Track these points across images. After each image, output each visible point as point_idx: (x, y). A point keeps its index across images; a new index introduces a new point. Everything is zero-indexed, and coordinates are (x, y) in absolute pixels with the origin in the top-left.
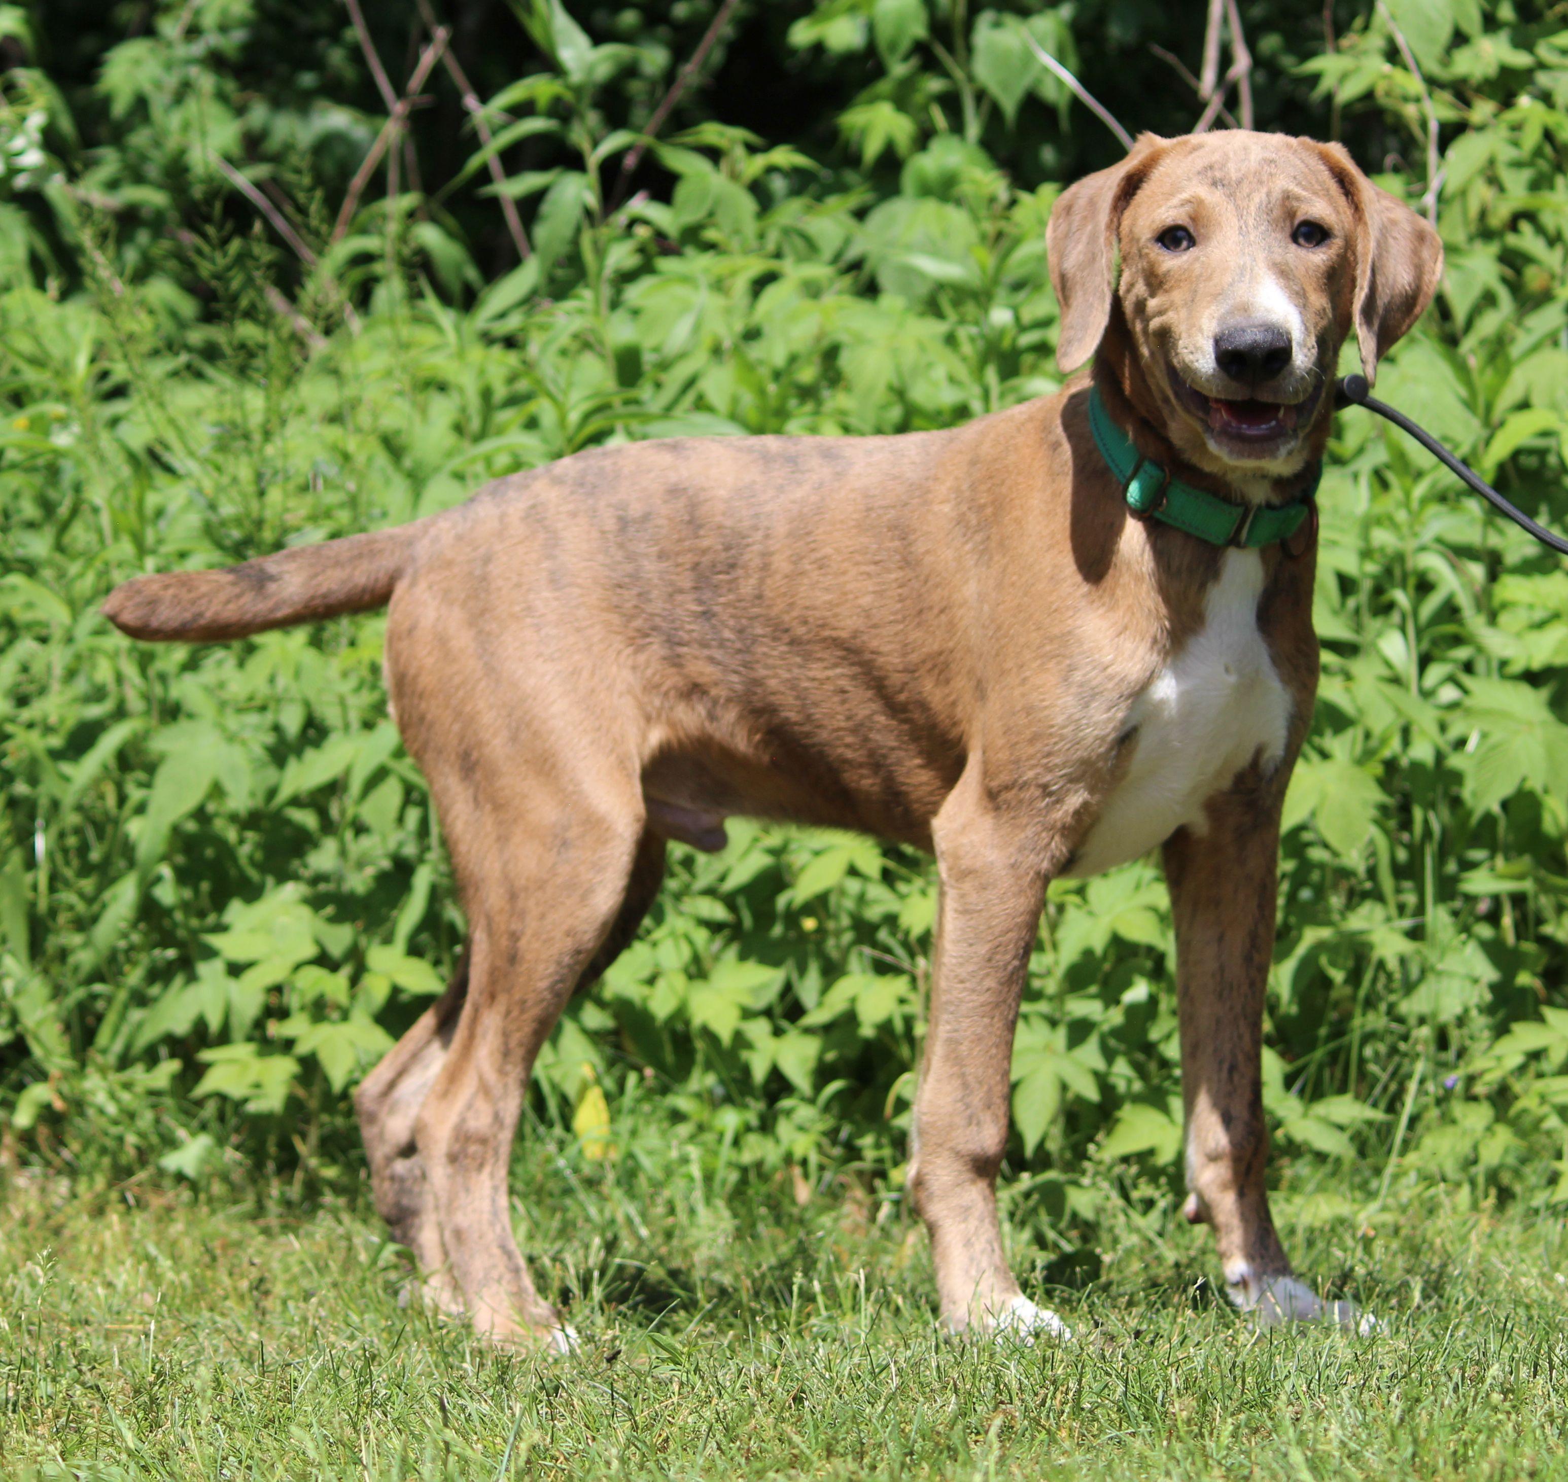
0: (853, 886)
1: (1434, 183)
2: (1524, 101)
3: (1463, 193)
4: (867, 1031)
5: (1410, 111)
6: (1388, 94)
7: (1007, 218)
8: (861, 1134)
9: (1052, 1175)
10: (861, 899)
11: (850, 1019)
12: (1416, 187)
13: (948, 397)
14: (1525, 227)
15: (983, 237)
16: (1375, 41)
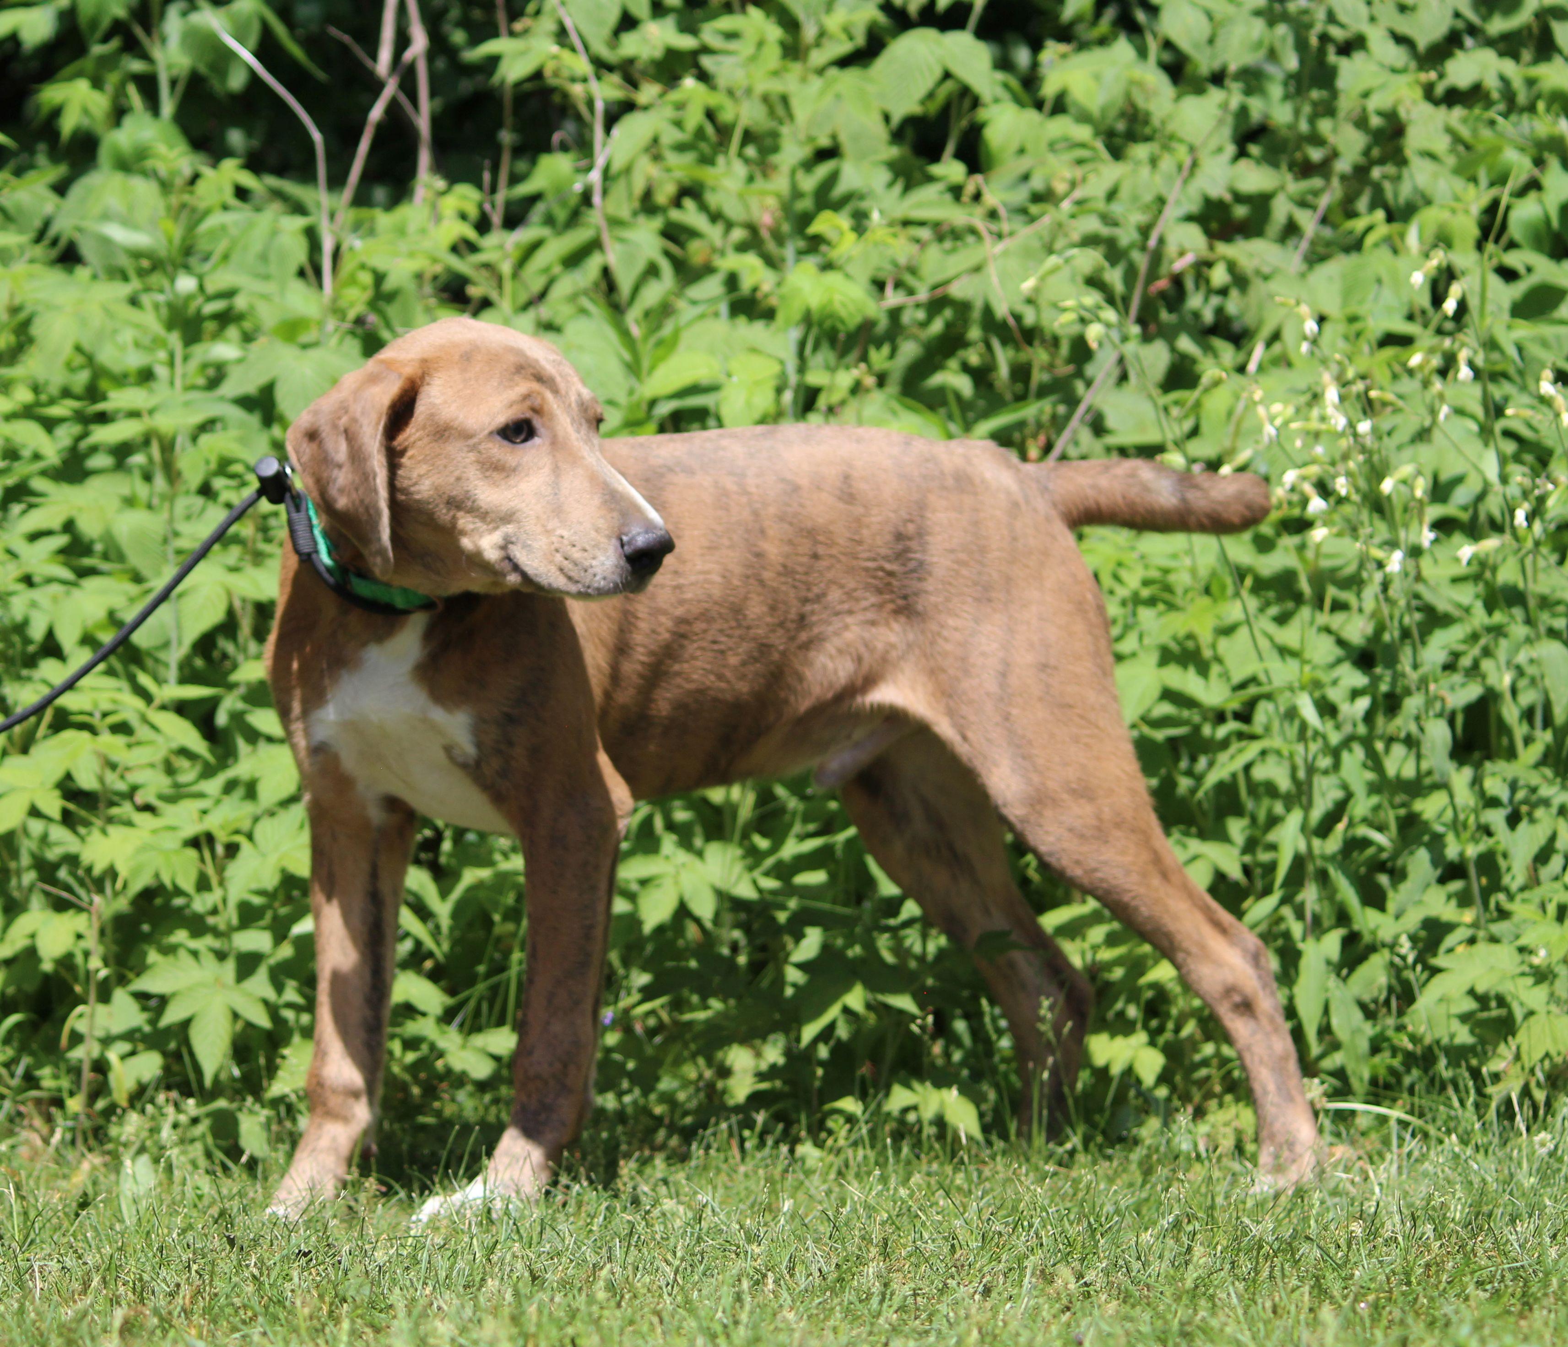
0: (36, 827)
1: (600, 161)
2: (689, 83)
3: (628, 170)
4: (47, 966)
5: (577, 90)
6: (556, 74)
7: (191, 192)
8: (40, 1065)
9: (222, 1103)
10: (44, 839)
11: (31, 954)
12: (584, 163)
13: (134, 361)
14: (689, 203)
15: (169, 208)
16: (547, 24)
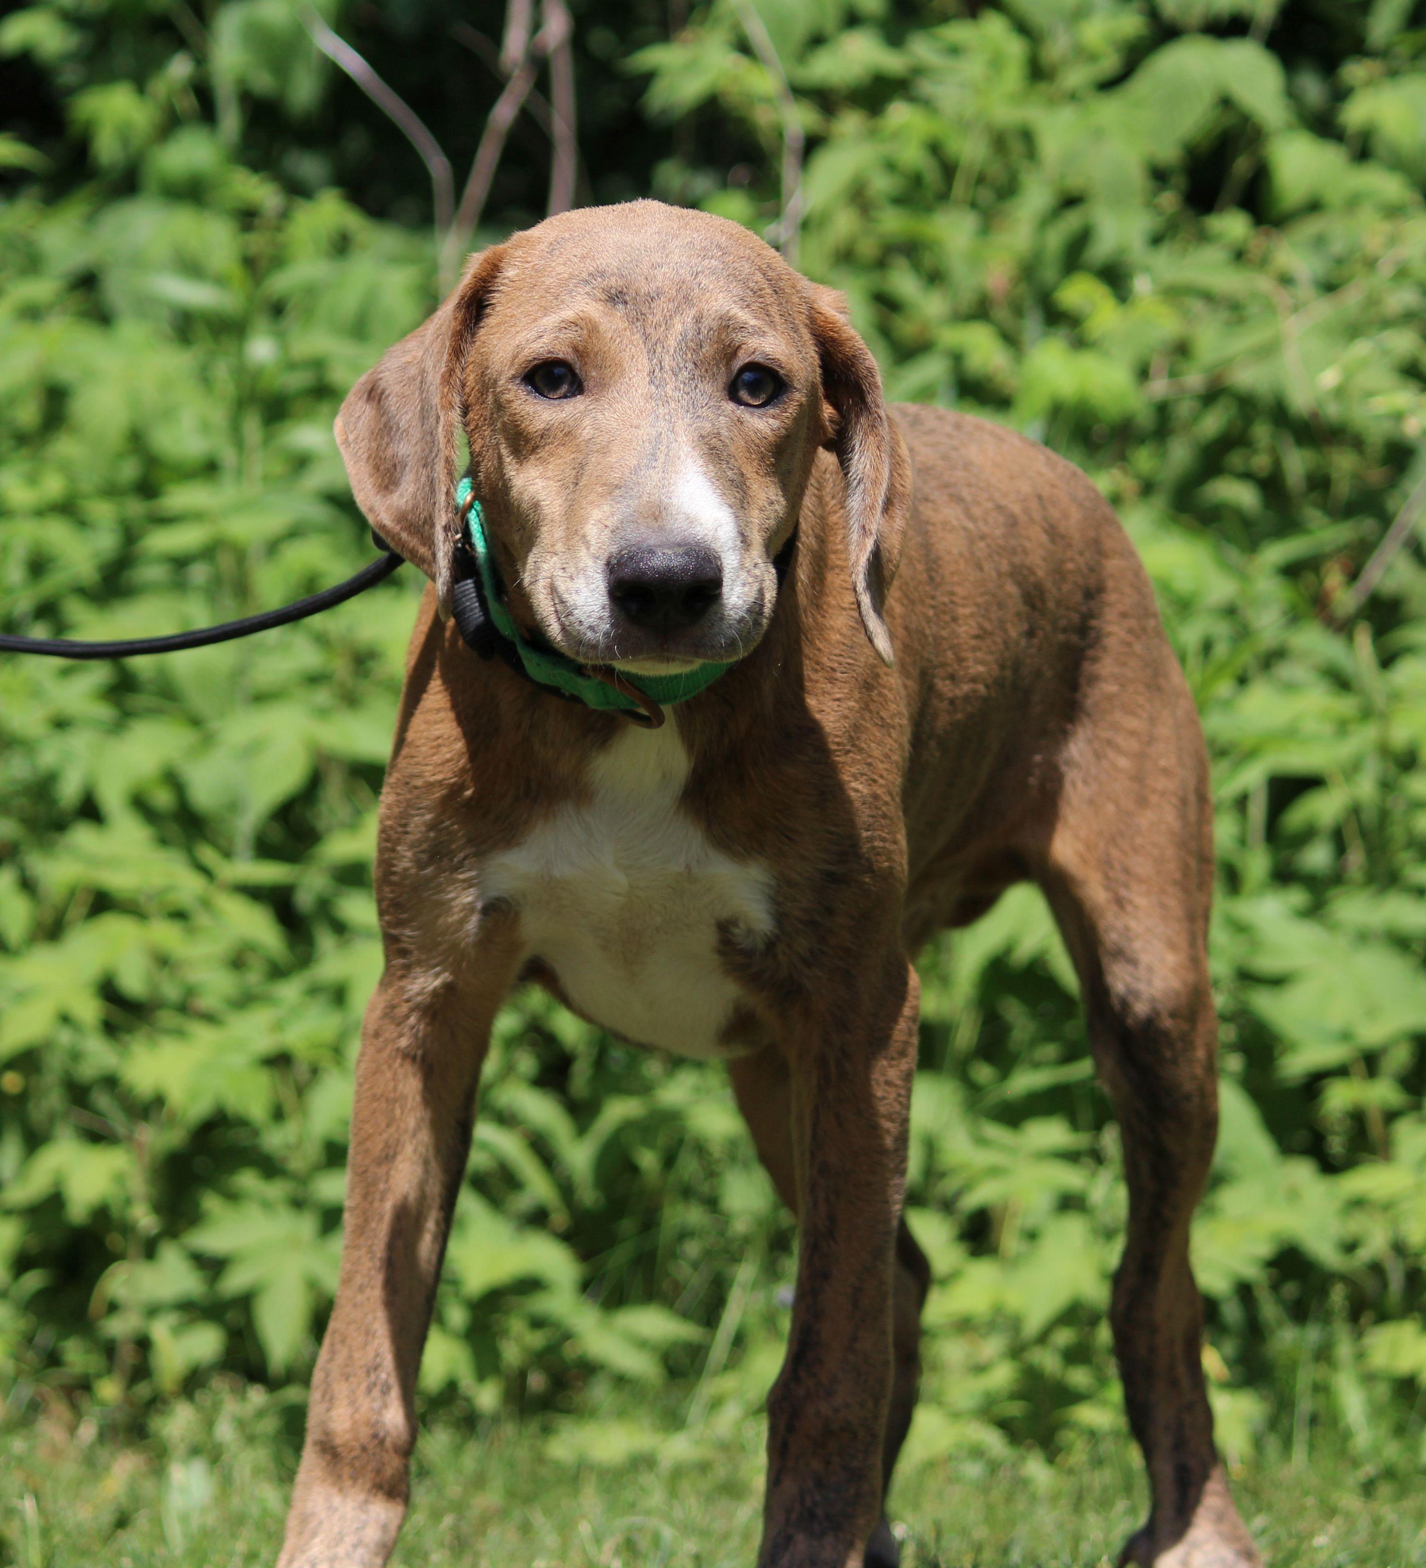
0: (65, 1037)
1: (794, 208)
2: (900, 109)
3: (824, 218)
4: (77, 1216)
5: (762, 115)
8: (65, 1337)
9: (293, 1393)
10: (75, 1052)
11: (55, 1202)
12: (769, 206)
14: (899, 263)
16: (722, 33)
